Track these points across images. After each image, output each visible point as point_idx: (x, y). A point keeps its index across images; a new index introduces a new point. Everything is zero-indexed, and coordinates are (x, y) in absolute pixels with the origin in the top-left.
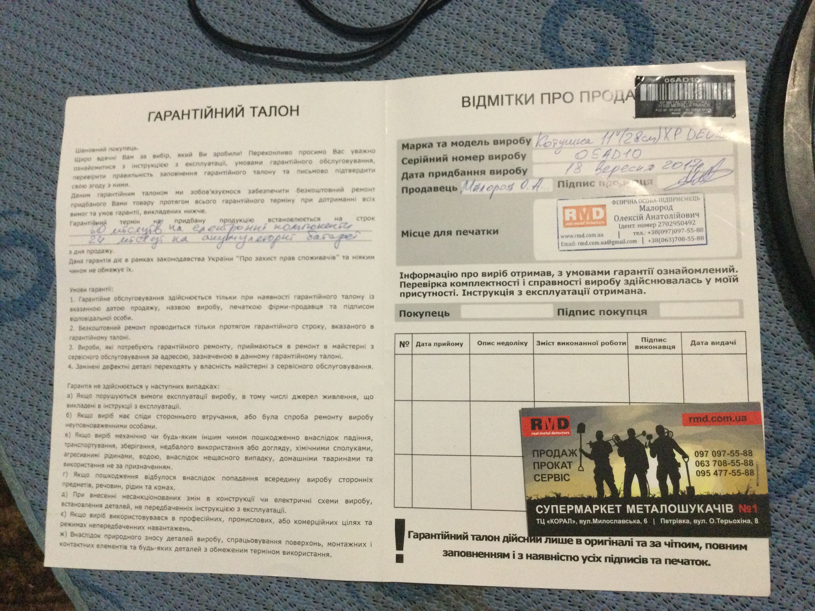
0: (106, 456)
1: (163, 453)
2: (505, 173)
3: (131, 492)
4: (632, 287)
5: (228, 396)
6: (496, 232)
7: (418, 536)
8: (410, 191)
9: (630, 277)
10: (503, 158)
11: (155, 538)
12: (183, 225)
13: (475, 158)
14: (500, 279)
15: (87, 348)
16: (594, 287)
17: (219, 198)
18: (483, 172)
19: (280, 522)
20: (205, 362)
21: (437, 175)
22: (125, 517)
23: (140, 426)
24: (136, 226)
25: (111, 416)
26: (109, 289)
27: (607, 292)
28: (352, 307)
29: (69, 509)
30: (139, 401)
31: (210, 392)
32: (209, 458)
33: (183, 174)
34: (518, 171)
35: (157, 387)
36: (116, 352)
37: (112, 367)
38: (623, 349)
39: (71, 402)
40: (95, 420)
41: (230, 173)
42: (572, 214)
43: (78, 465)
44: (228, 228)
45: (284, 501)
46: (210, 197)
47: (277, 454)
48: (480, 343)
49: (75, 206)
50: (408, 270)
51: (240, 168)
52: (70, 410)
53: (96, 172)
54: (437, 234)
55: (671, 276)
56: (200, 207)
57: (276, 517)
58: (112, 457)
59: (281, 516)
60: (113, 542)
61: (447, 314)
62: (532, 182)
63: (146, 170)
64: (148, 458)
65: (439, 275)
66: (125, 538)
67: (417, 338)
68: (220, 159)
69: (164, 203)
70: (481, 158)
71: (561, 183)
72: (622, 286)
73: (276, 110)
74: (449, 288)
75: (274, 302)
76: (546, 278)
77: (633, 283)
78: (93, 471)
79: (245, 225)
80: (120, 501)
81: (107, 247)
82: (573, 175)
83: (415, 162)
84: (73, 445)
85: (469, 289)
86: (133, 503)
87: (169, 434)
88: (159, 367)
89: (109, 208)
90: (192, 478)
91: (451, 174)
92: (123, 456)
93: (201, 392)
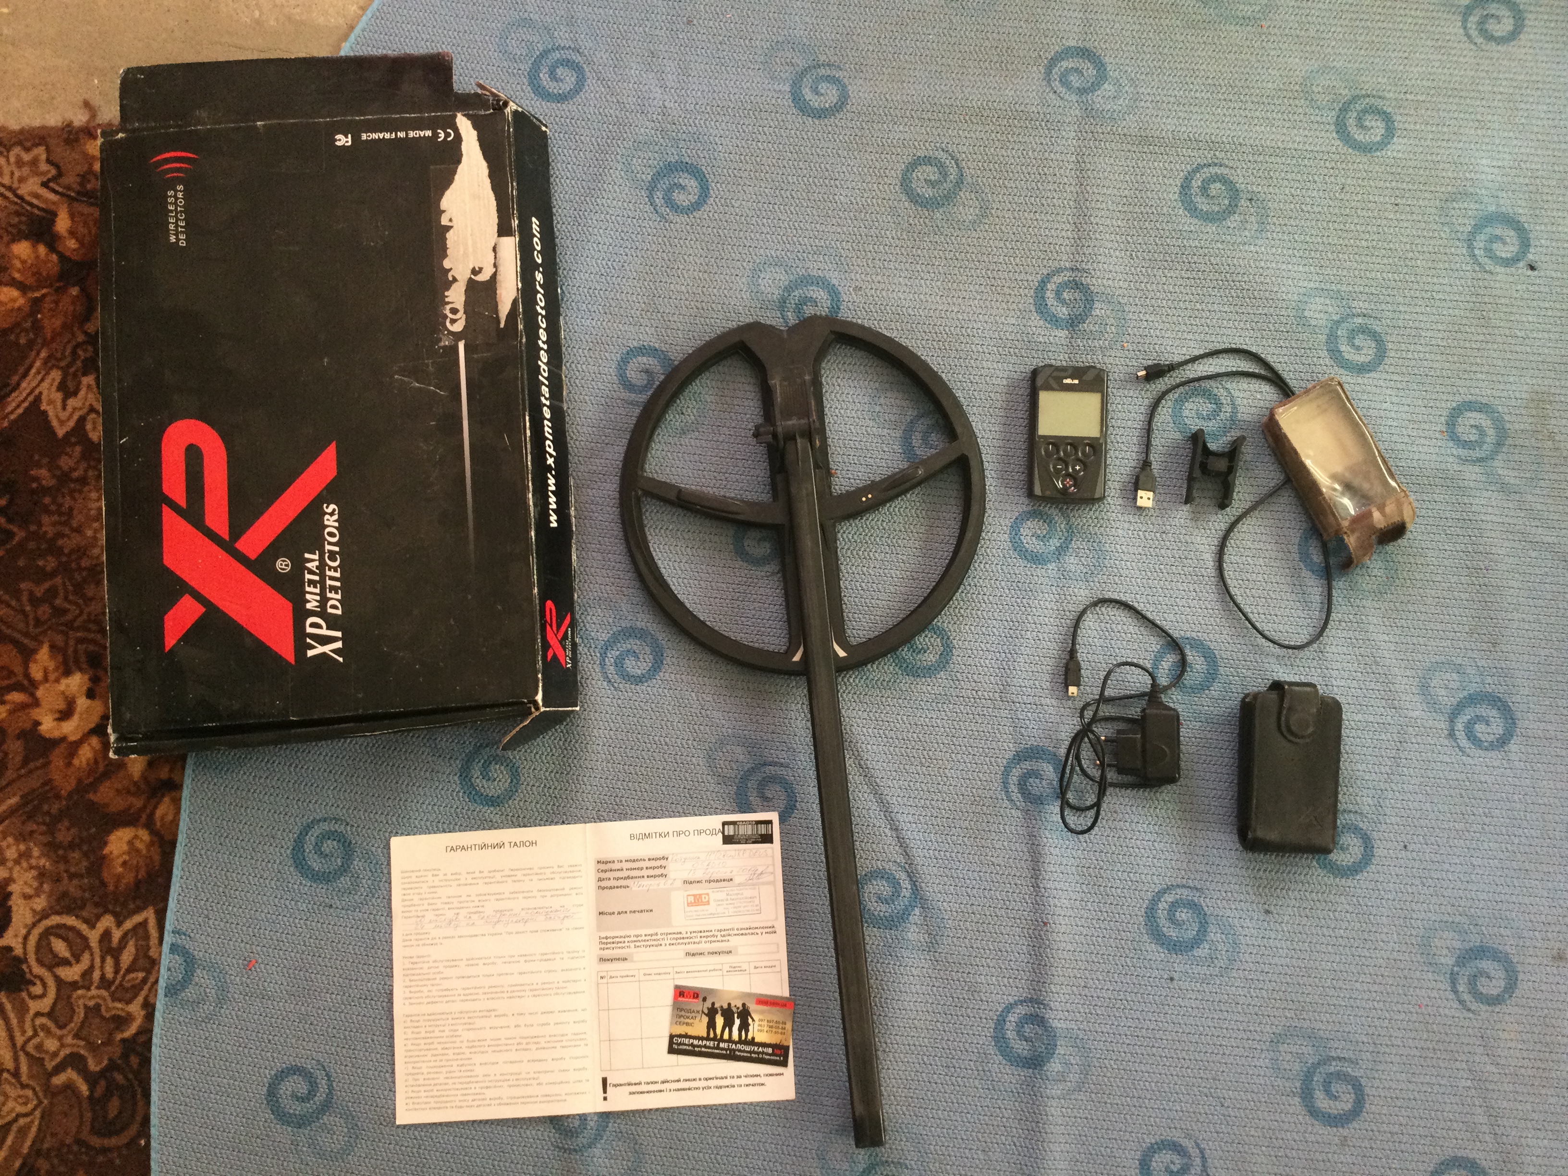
0: (432, 1055)
1: (468, 1051)
2: (655, 876)
3: (449, 1075)
4: (724, 939)
5: (504, 1015)
6: (651, 911)
7: (615, 1086)
8: (603, 888)
9: (723, 933)
10: (654, 868)
11: (465, 1101)
12: (472, 915)
13: (638, 869)
14: (654, 937)
15: (415, 992)
16: (704, 940)
17: (492, 898)
18: (643, 877)
19: (538, 1084)
20: (489, 996)
21: (618, 879)
22: (446, 1090)
23: (452, 1036)
24: (443, 918)
25: (433, 1032)
26: (429, 956)
27: (711, 942)
28: (573, 958)
29: (411, 1089)
30: (451, 1021)
31: (493, 1014)
32: (494, 1051)
33: (470, 884)
34: (662, 875)
35: (461, 1012)
36: (435, 993)
37: (432, 1003)
38: (720, 973)
39: (406, 1025)
40: (423, 1035)
41: (498, 882)
42: (691, 899)
43: (415, 1062)
44: (498, 915)
45: (539, 1072)
46: (487, 897)
47: (534, 1047)
48: (645, 975)
49: (405, 906)
50: (603, 935)
51: (504, 879)
52: (407, 1030)
53: (417, 885)
54: (619, 913)
55: (743, 932)
56: (481, 904)
57: (535, 1082)
58: (435, 1055)
59: (538, 1082)
60: (439, 1105)
61: (626, 959)
62: (670, 882)
63: (448, 883)
64: (459, 1054)
65: (621, 937)
66: (447, 1102)
67: (610, 974)
68: (491, 875)
69: (460, 902)
70: (642, 869)
71: (685, 882)
72: (719, 938)
73: (523, 844)
74: (627, 944)
75: (527, 958)
76: (679, 936)
77: (724, 936)
78: (424, 1065)
79: (508, 913)
80: (442, 1081)
81: (425, 931)
82: (691, 877)
83: (606, 871)
84: (410, 1051)
85: (638, 944)
86: (450, 1081)
87: (471, 1039)
88: (462, 1001)
89: (426, 907)
90: (486, 1064)
91: (625, 878)
92: (443, 1055)
93: (488, 1014)
